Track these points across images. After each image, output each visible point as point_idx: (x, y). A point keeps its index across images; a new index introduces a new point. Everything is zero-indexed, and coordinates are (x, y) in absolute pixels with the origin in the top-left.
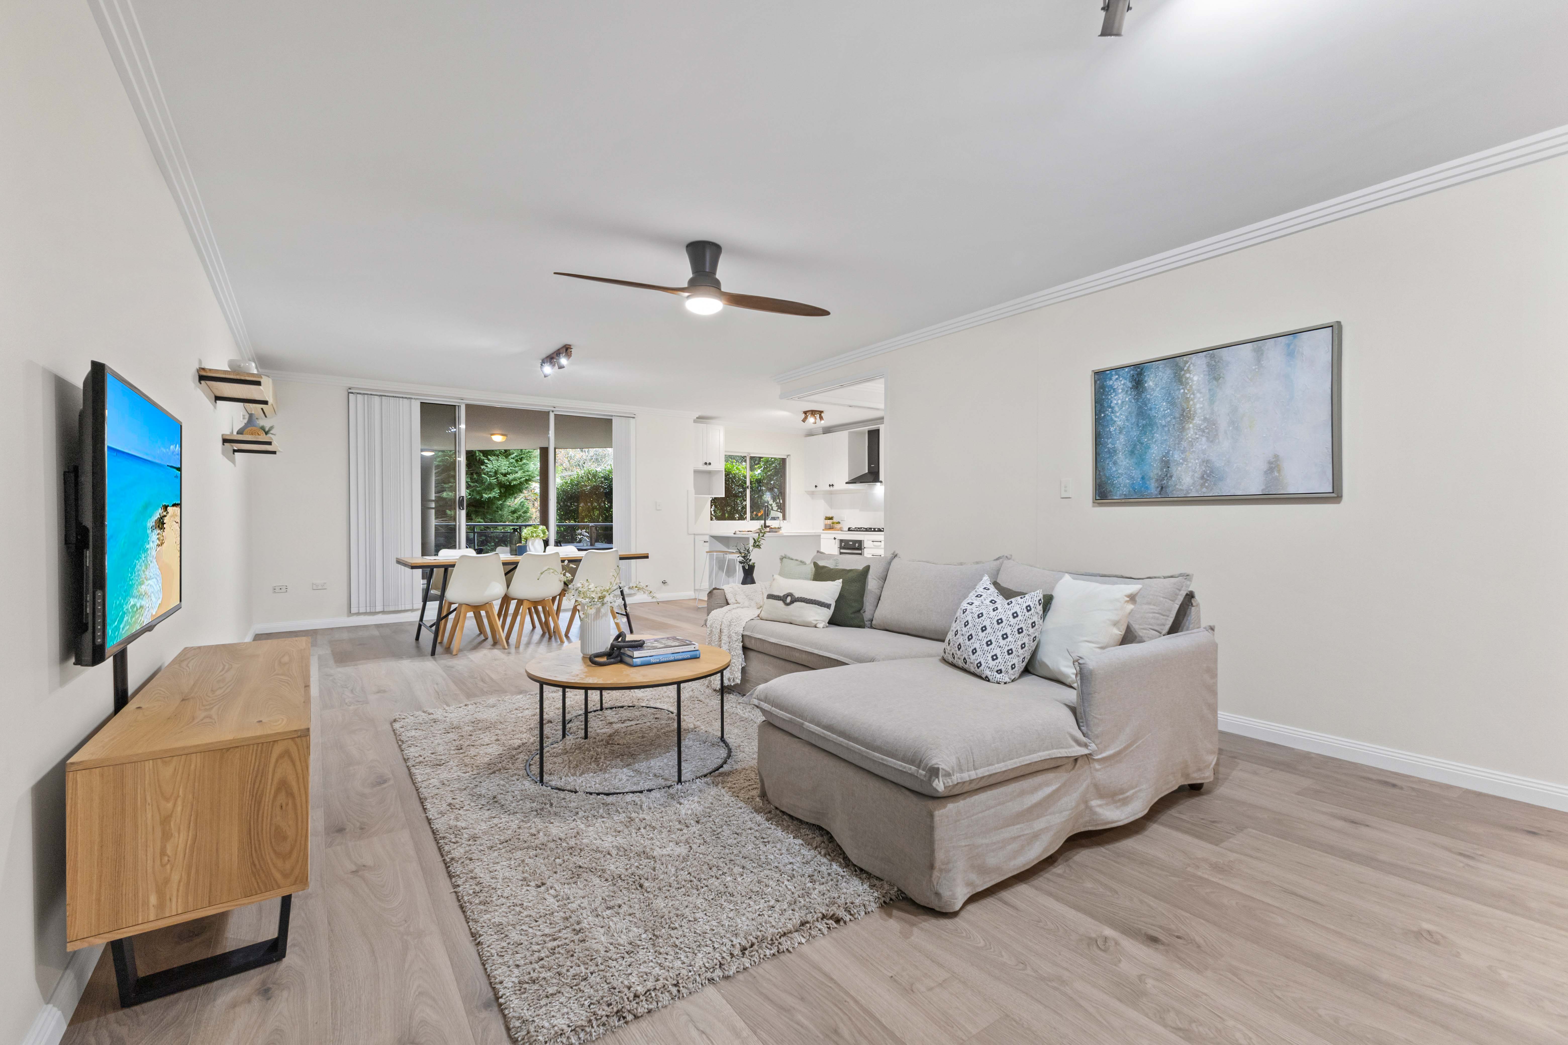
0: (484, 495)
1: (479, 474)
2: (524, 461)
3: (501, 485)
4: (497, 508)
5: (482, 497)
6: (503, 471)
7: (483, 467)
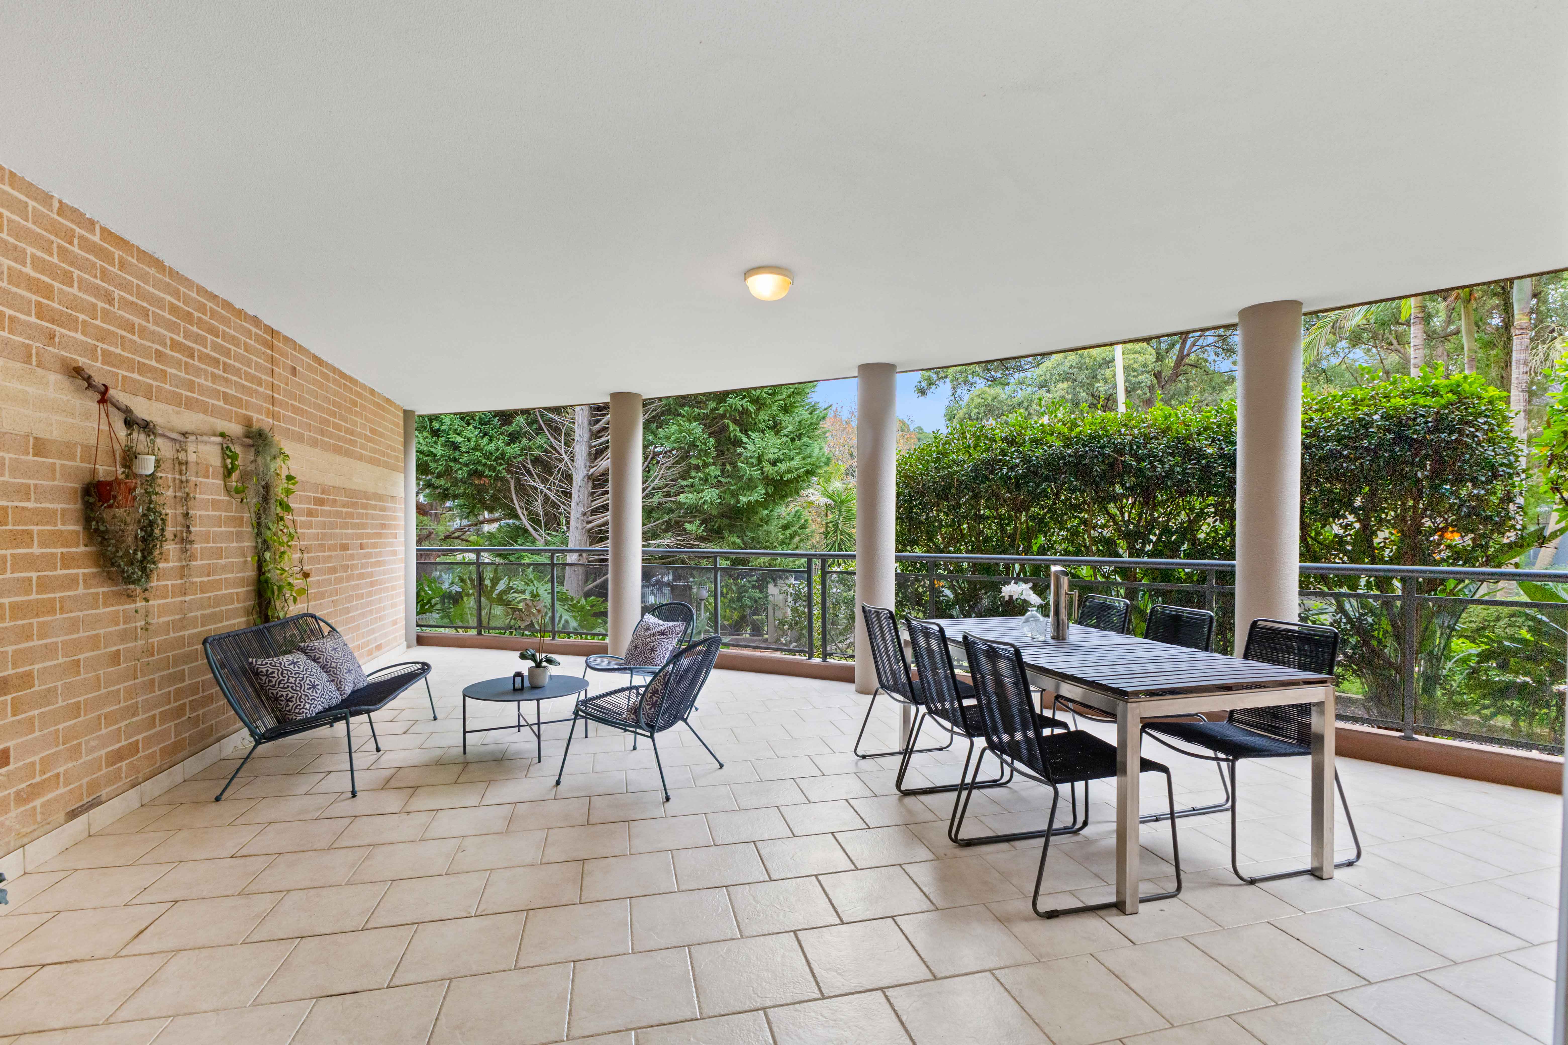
0: (741, 498)
1: (734, 465)
2: (805, 439)
3: (768, 481)
4: (761, 520)
5: (738, 501)
6: (772, 457)
7: (739, 450)
